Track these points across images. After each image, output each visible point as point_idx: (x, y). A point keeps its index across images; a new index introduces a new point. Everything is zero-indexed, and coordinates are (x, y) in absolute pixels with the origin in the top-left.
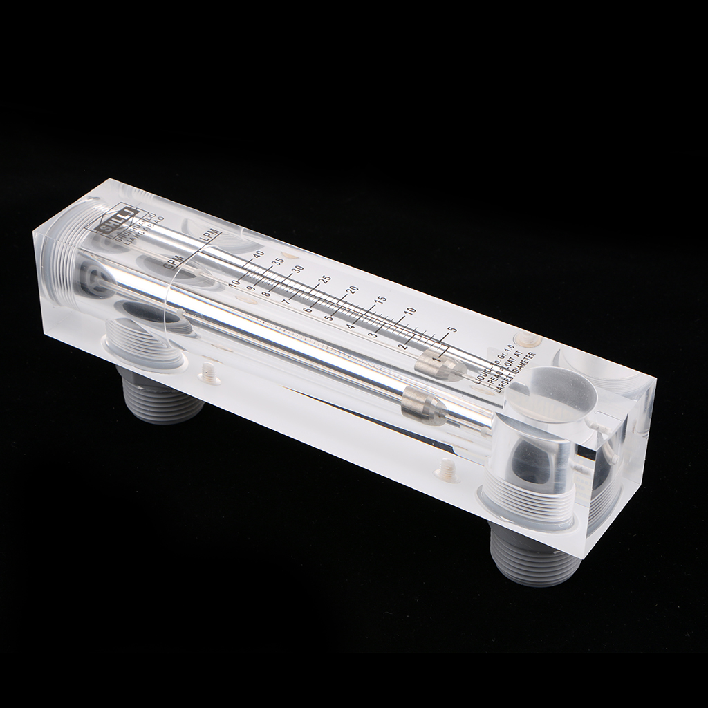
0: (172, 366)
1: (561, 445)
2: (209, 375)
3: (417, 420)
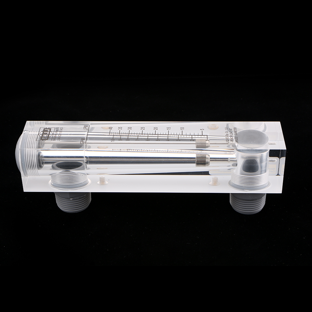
0: (84, 184)
1: (262, 154)
2: (102, 181)
3: (203, 166)
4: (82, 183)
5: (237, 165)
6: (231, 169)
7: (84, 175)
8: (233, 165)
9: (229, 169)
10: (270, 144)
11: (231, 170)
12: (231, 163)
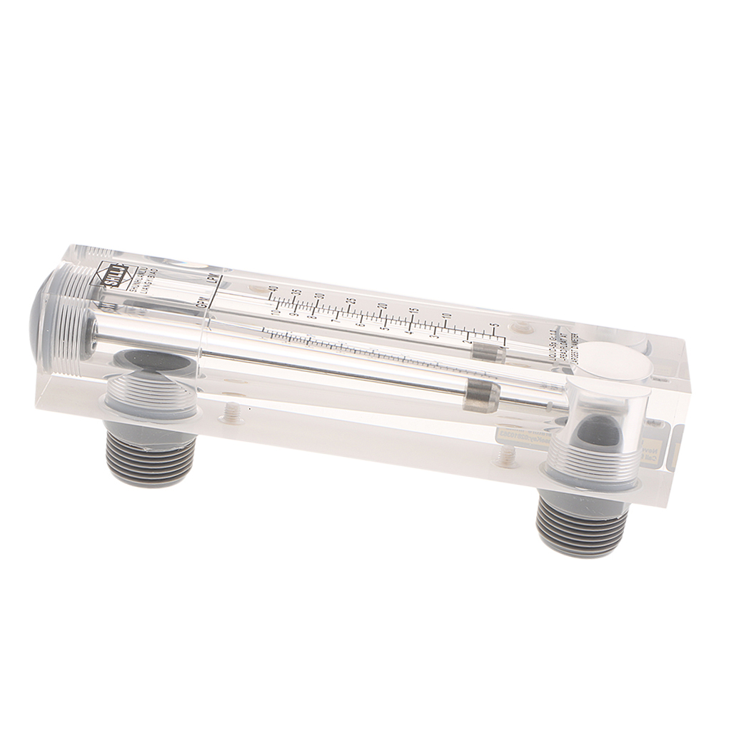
4: (181, 410)
5: (566, 423)
6: (550, 429)
7: (190, 389)
8: (558, 422)
9: (547, 430)
10: (654, 379)
11: (551, 432)
12: (552, 417)
